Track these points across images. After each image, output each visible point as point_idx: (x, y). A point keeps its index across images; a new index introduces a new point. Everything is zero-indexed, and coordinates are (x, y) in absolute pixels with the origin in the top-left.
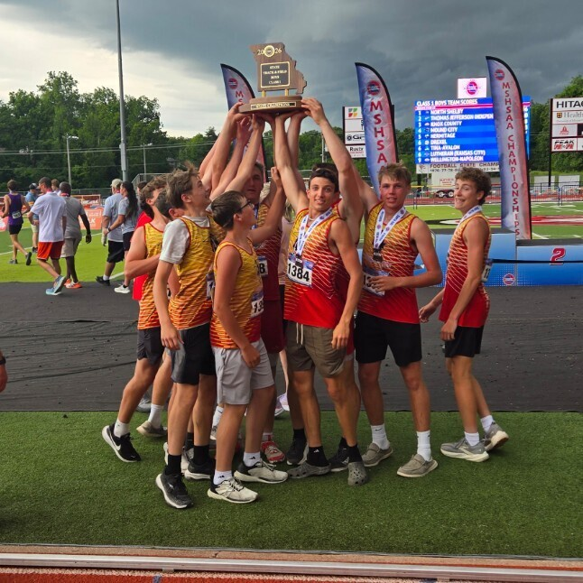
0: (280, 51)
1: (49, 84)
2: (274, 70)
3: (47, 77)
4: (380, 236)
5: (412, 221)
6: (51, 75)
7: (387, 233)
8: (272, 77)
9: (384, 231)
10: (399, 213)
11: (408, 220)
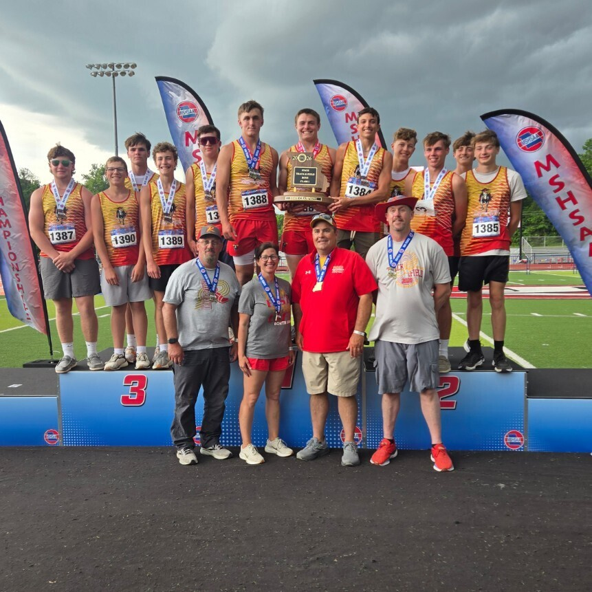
0: (310, 159)
1: (92, 174)
2: (305, 172)
3: (91, 167)
4: (430, 194)
5: (452, 176)
6: (94, 167)
7: (435, 190)
8: (303, 178)
9: (433, 189)
10: (441, 173)
11: (449, 175)
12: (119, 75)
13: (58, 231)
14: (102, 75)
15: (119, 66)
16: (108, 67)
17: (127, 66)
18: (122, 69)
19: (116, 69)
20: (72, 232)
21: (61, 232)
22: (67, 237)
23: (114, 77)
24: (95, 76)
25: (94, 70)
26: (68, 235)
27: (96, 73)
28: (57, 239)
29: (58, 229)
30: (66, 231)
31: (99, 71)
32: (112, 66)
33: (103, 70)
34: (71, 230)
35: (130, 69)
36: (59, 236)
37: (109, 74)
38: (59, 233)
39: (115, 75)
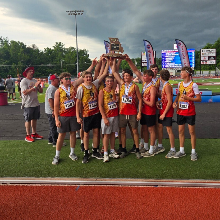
1: (56, 46)
2: (115, 46)
6: (57, 43)
12: (78, 14)
13: (68, 103)
14: (72, 14)
15: (78, 11)
16: (74, 12)
17: (80, 11)
18: (79, 12)
19: (76, 12)
20: (73, 103)
21: (69, 103)
22: (72, 105)
23: (76, 15)
24: (70, 15)
25: (69, 13)
26: (72, 104)
27: (70, 14)
28: (68, 106)
29: (68, 102)
30: (71, 102)
31: (71, 13)
32: (75, 11)
33: (72, 13)
34: (73, 102)
35: (81, 12)
36: (69, 105)
37: (74, 14)
38: (69, 104)
39: (76, 14)
